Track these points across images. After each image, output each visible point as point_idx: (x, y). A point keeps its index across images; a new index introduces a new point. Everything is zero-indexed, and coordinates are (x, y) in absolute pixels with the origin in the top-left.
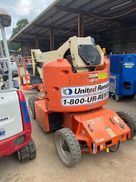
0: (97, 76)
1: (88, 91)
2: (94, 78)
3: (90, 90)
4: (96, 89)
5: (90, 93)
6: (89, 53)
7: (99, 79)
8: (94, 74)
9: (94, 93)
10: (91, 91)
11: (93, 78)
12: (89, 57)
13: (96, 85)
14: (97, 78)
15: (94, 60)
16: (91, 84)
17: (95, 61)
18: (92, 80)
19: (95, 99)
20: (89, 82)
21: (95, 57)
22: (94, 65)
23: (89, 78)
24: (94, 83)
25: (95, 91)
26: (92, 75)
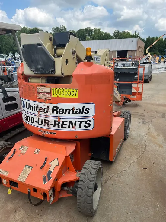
0: (49, 91)
1: (37, 109)
2: (44, 93)
3: (39, 109)
4: (48, 109)
5: (40, 113)
6: (32, 56)
7: (53, 96)
8: (44, 88)
9: (45, 114)
10: (41, 111)
11: (42, 93)
12: (32, 62)
13: (48, 104)
14: (49, 93)
15: (40, 66)
16: (40, 100)
17: (42, 68)
18: (41, 96)
19: (47, 123)
20: (38, 98)
21: (41, 63)
22: (40, 74)
23: (37, 92)
24: (45, 101)
25: (47, 112)
26: (40, 88)
